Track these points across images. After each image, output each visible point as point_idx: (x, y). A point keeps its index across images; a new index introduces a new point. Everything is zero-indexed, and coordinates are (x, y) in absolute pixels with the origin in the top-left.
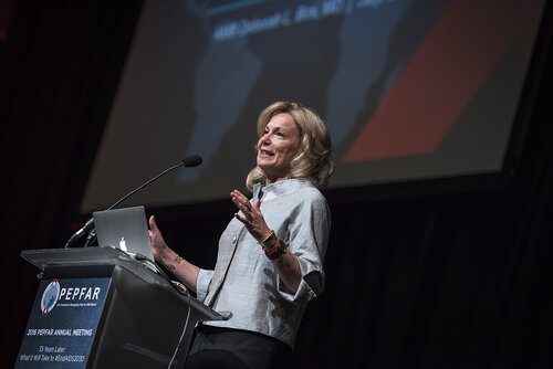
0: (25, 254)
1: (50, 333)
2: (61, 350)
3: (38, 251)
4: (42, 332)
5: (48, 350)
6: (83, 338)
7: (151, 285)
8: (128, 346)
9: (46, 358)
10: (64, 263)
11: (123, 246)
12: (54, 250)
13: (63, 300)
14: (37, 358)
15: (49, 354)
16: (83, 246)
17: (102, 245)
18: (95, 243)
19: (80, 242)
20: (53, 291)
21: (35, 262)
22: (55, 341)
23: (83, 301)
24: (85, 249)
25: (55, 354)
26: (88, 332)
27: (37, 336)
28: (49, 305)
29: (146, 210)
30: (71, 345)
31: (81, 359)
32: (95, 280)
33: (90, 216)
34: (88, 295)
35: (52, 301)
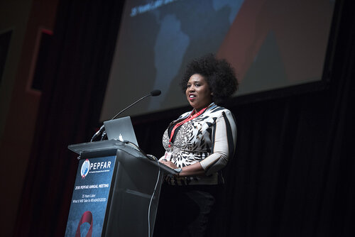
0: (71, 147)
1: (87, 187)
2: (93, 196)
3: (77, 145)
4: (82, 187)
5: (87, 196)
6: (104, 189)
7: (137, 158)
8: (128, 191)
9: (86, 201)
10: (91, 150)
11: (121, 138)
12: (85, 144)
13: (92, 170)
14: (81, 201)
15: (87, 199)
16: (100, 140)
17: (110, 139)
18: (106, 138)
19: (98, 138)
20: (86, 166)
21: (75, 150)
22: (90, 192)
23: (102, 169)
24: (101, 142)
25: (90, 198)
26: (107, 186)
27: (81, 190)
28: (85, 173)
29: (131, 118)
30: (98, 193)
31: (105, 200)
32: (107, 157)
33: (103, 124)
34: (105, 166)
35: (86, 171)
